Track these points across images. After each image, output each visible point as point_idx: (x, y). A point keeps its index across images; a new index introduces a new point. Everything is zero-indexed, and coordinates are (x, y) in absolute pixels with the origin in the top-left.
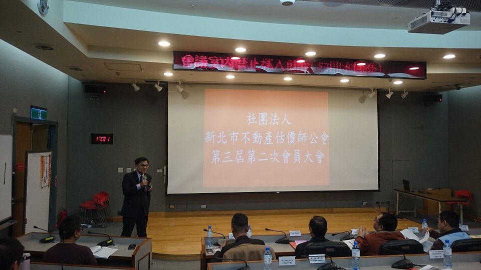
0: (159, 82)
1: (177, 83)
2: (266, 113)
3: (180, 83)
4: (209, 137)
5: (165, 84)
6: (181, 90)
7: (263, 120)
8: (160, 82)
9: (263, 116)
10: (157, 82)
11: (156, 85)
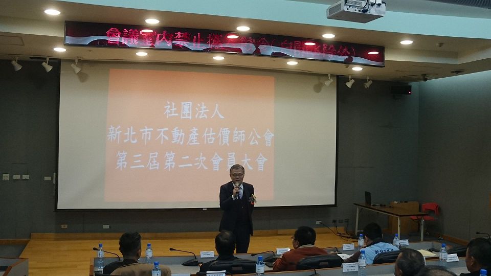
0: (48, 60)
1: (72, 61)
2: (191, 103)
3: (76, 61)
4: (113, 134)
5: (57, 62)
6: (78, 70)
7: (186, 111)
8: (50, 59)
9: (187, 106)
10: (46, 59)
11: (44, 63)
